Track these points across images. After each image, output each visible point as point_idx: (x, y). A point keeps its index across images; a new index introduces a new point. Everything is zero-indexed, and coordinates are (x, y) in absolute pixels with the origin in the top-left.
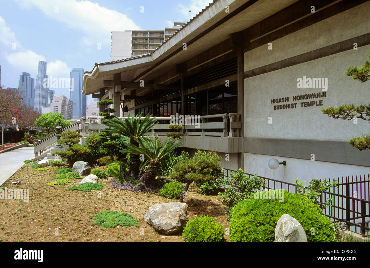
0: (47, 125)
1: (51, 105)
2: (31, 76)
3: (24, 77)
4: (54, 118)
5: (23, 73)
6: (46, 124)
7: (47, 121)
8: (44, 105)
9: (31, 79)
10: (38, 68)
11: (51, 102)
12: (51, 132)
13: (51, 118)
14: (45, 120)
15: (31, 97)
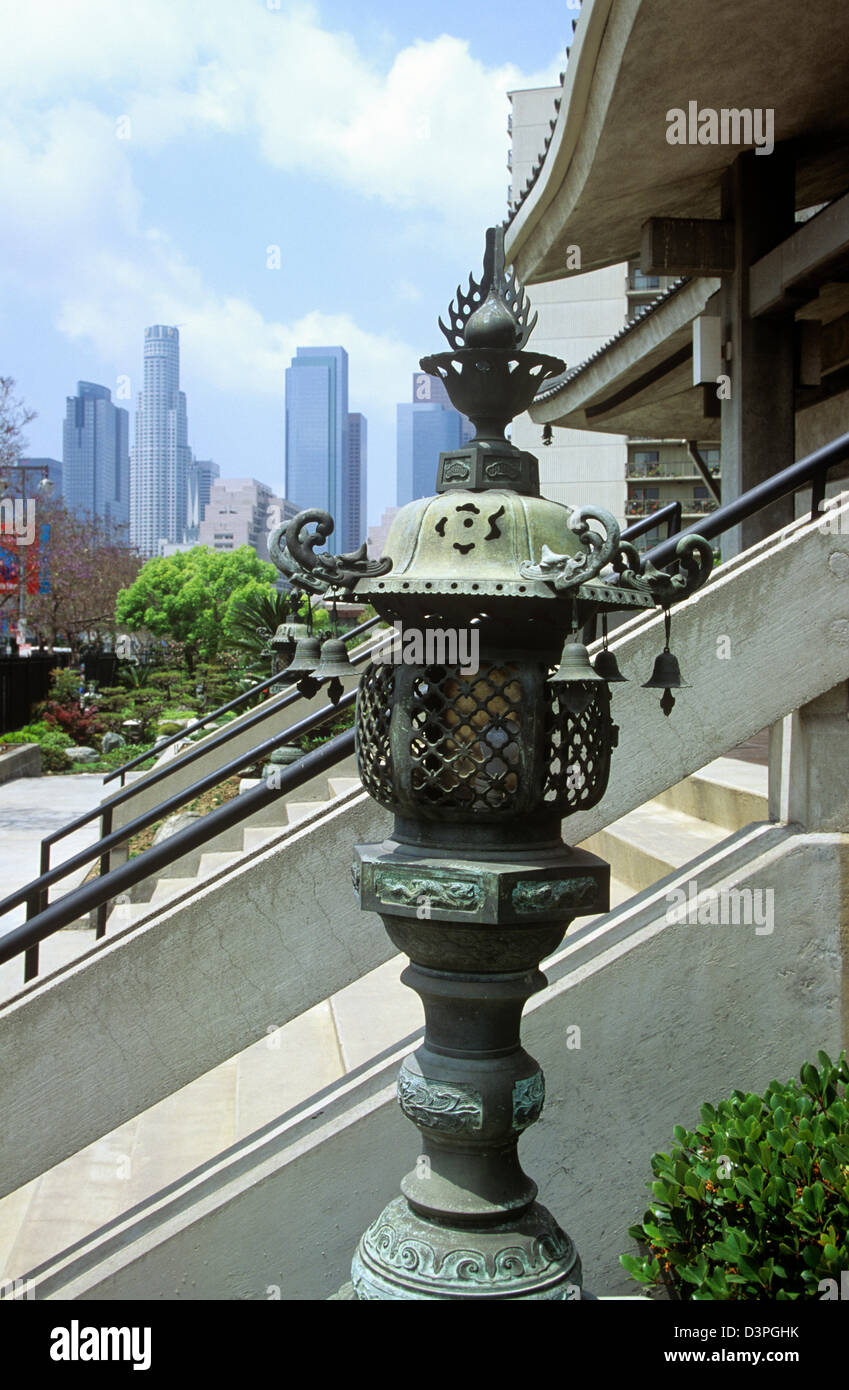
0: (182, 618)
1: (202, 528)
2: (113, 401)
3: (88, 405)
4: (221, 580)
5: (83, 385)
6: (174, 615)
7: (178, 600)
8: (172, 535)
9: (114, 412)
10: (143, 361)
11: (202, 517)
12: (204, 666)
13: (201, 582)
14: (166, 592)
15: (113, 497)
